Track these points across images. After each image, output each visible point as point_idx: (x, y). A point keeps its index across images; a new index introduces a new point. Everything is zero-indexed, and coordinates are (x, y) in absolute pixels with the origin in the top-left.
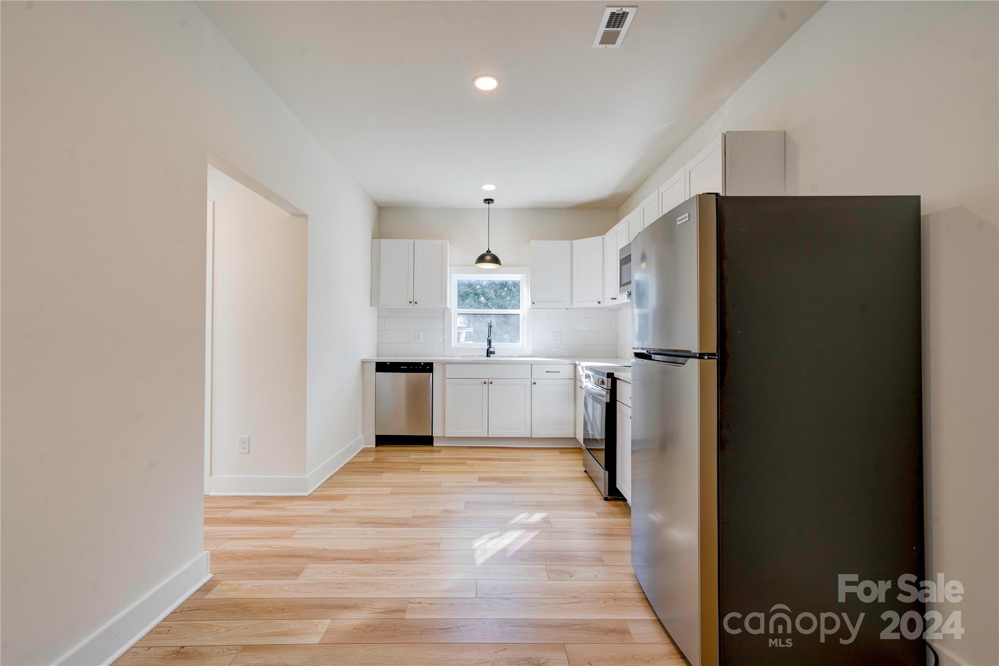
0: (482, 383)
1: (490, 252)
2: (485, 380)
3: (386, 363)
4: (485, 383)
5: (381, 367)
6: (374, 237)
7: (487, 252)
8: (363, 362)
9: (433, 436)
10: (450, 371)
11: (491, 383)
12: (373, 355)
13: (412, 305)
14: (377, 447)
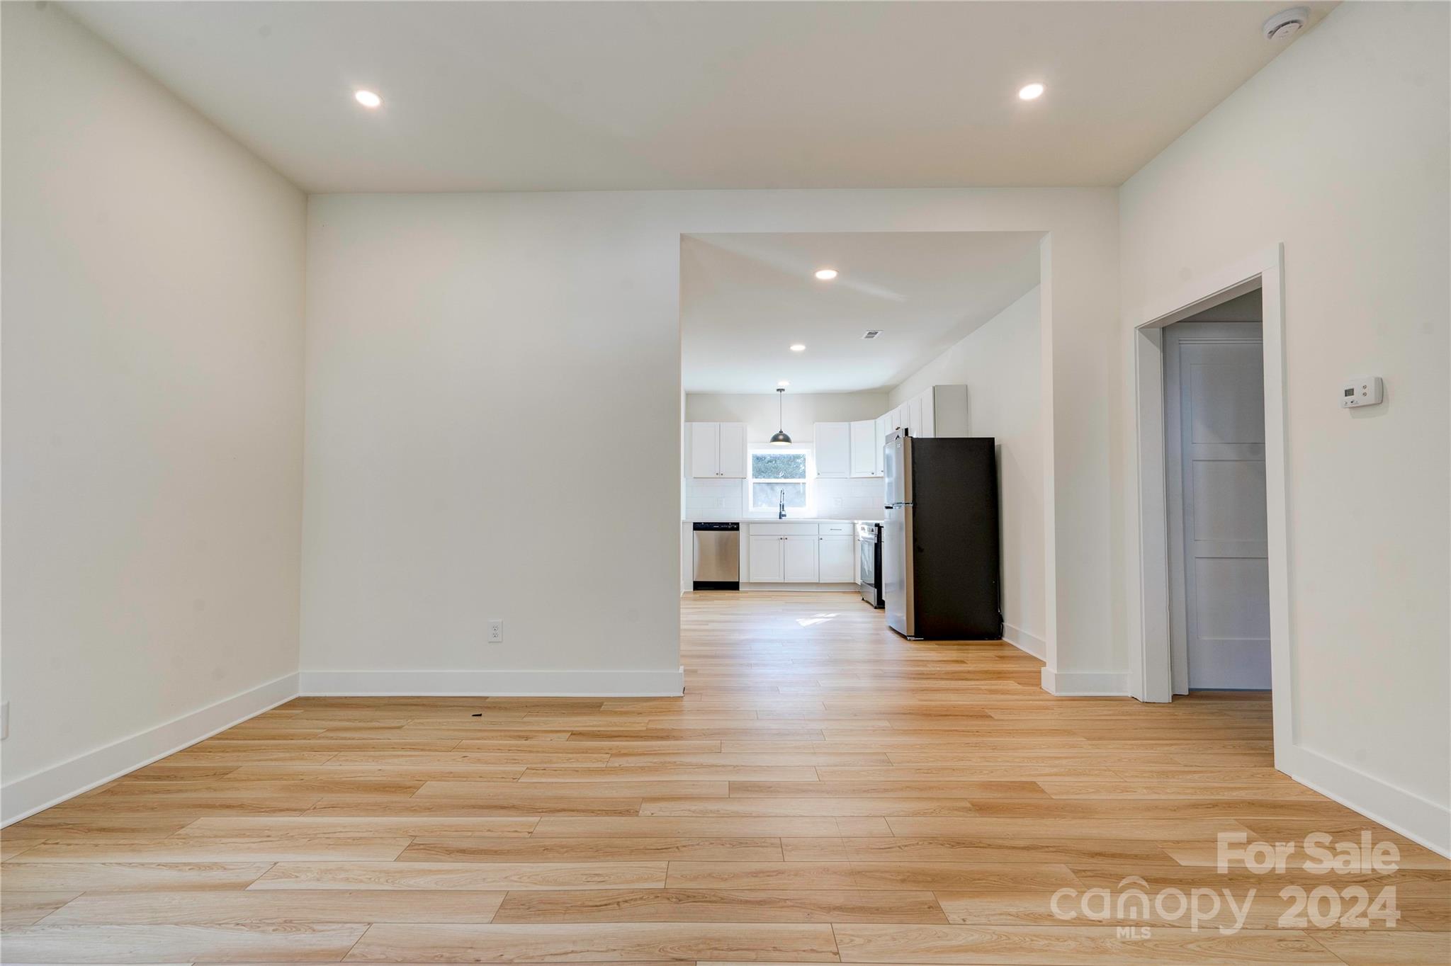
1: (782, 432)
2: (781, 536)
3: (701, 524)
4: (781, 539)
5: (698, 527)
9: (739, 582)
10: (751, 529)
11: (786, 539)
13: (718, 476)
14: (694, 590)
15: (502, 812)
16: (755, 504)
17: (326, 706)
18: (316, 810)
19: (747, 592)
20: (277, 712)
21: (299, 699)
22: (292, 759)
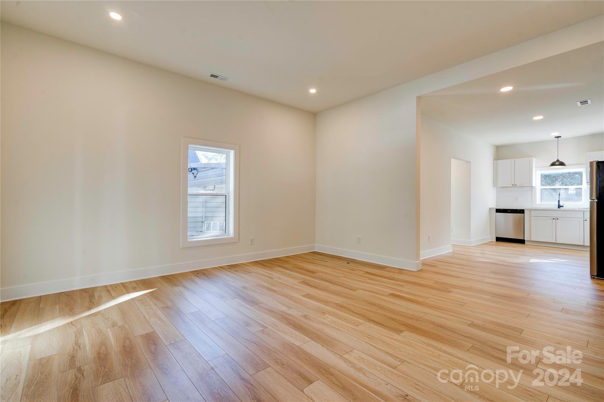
0: (552, 219)
1: (559, 160)
2: (554, 218)
3: (501, 209)
4: (554, 219)
5: (498, 211)
6: (494, 160)
7: (557, 160)
8: (490, 209)
9: (525, 239)
10: (533, 213)
11: (557, 219)
12: (494, 205)
13: (513, 186)
14: (496, 241)
15: (327, 282)
16: (542, 199)
17: (318, 254)
18: (295, 272)
19: (528, 245)
20: (309, 254)
21: (315, 252)
22: (300, 262)
